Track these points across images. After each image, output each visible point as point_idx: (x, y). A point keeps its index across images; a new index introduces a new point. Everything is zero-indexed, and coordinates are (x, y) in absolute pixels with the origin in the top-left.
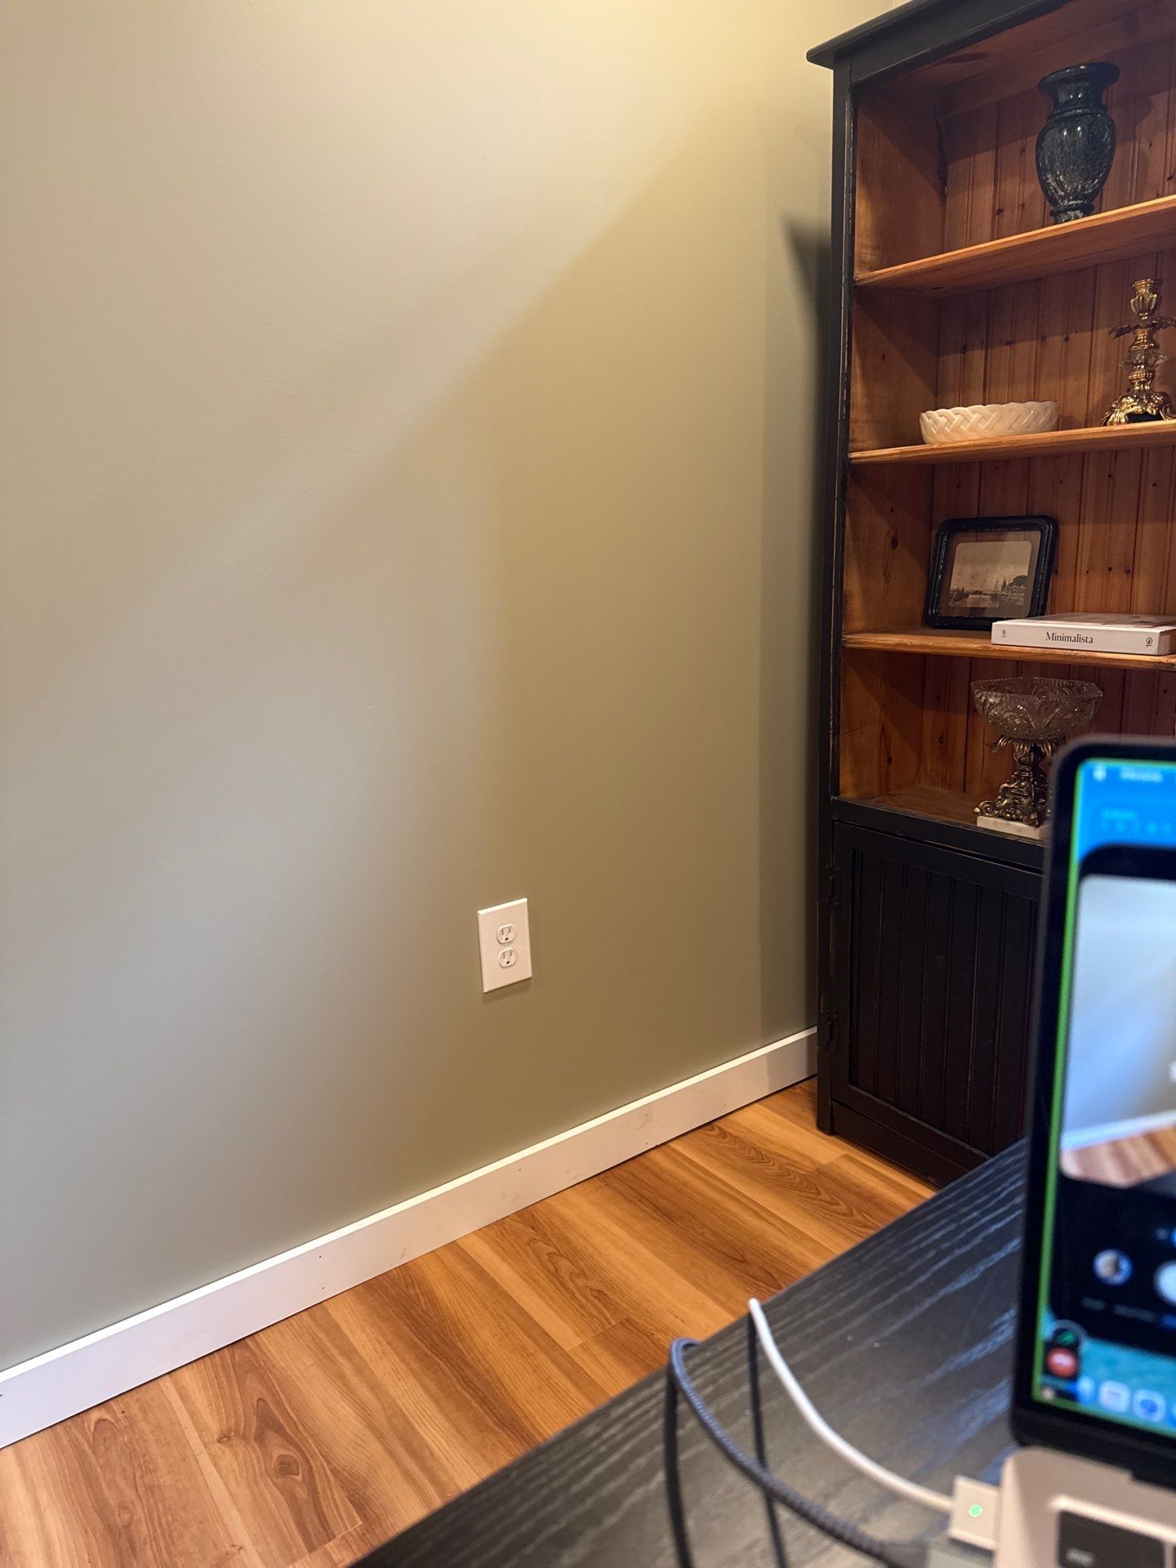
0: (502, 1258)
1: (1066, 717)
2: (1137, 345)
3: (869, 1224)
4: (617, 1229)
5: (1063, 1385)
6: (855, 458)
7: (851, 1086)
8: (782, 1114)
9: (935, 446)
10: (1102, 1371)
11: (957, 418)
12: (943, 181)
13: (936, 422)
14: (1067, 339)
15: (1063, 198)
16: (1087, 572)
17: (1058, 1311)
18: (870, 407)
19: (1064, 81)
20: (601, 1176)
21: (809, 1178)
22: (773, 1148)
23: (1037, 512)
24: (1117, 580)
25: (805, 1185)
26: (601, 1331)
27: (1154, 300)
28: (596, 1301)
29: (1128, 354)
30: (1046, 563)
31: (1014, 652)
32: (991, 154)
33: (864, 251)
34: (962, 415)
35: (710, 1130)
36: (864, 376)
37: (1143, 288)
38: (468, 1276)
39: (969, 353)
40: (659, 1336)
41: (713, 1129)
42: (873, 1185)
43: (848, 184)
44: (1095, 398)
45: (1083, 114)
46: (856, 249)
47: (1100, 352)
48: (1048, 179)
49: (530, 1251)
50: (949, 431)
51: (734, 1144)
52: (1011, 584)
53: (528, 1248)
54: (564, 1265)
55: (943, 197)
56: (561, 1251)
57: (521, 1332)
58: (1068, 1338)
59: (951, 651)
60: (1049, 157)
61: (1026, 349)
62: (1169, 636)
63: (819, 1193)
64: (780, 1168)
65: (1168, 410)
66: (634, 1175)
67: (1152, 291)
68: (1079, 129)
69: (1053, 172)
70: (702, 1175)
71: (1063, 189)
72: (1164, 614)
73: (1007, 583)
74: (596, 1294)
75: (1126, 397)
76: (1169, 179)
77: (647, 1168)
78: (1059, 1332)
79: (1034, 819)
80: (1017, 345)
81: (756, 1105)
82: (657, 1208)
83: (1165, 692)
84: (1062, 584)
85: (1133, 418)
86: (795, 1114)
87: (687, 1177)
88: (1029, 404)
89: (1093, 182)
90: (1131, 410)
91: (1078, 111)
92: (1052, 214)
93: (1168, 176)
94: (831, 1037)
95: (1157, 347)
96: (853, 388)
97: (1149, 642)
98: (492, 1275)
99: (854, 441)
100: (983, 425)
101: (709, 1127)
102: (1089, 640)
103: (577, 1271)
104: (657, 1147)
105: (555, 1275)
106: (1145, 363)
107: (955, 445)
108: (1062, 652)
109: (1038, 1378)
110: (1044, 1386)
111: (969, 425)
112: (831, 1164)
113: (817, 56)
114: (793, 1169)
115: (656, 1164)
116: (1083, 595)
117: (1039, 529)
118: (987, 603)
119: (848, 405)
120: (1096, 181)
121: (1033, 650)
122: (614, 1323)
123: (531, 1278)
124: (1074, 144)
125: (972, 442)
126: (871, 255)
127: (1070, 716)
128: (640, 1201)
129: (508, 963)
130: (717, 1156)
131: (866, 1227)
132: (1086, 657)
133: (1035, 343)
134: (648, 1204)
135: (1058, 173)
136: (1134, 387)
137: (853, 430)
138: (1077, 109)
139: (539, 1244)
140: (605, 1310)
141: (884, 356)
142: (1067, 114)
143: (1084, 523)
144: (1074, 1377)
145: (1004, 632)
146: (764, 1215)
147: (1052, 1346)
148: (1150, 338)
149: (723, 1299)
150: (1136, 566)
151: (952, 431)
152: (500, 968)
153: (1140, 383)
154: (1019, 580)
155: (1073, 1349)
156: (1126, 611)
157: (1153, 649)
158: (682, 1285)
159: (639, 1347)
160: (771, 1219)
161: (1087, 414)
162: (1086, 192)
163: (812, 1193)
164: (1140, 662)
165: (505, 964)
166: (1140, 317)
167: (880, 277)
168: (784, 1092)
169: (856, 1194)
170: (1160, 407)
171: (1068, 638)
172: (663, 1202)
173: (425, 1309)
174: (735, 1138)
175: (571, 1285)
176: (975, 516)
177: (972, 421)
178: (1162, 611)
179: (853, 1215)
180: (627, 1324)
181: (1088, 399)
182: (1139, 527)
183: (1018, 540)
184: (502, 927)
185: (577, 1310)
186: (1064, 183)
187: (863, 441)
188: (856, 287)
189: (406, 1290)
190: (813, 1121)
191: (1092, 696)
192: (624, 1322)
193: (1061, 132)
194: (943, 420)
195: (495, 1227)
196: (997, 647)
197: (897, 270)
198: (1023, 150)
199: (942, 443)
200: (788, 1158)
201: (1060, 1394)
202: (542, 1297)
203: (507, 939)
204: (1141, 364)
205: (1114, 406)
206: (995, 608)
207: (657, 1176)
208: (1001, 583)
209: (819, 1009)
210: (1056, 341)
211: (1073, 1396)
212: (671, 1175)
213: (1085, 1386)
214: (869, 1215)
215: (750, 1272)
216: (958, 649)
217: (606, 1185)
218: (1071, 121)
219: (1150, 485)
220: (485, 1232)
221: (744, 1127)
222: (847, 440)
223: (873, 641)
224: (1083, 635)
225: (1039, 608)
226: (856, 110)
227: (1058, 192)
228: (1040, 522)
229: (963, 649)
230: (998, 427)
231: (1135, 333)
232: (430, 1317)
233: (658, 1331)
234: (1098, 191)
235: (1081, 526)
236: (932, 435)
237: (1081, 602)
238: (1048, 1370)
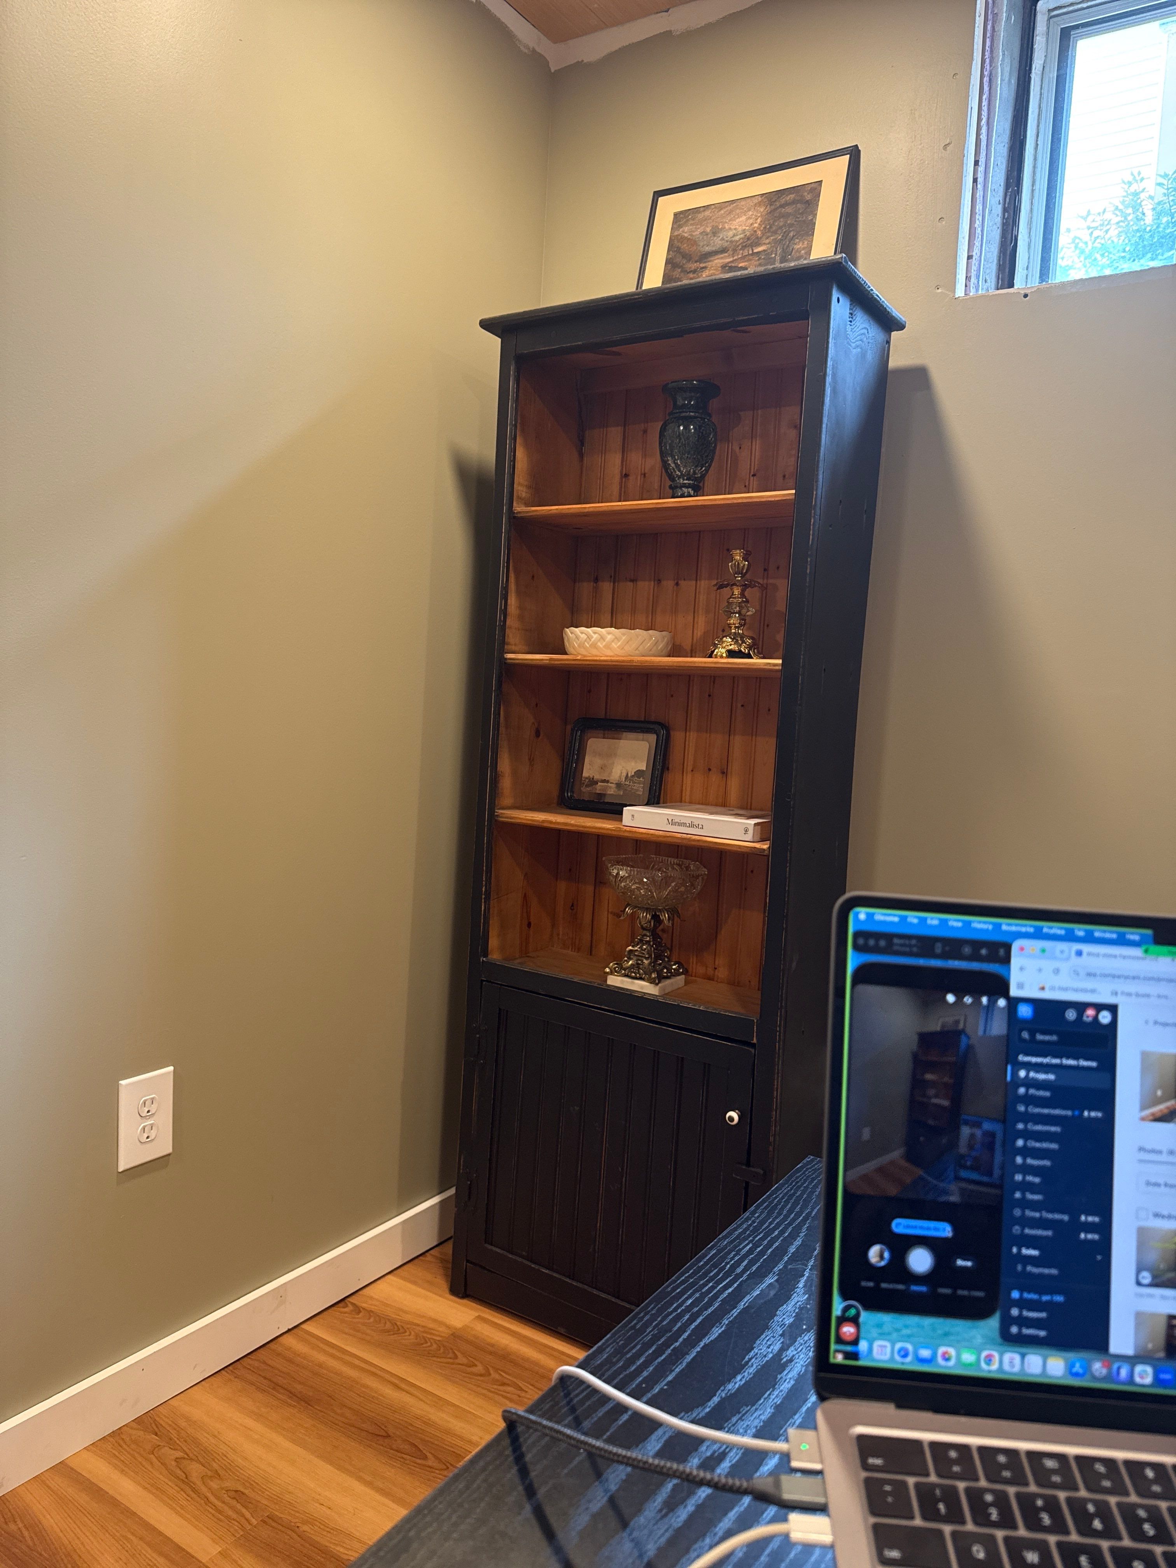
0: (122, 1471)
1: (679, 890)
2: (733, 598)
3: (505, 1381)
4: (250, 1423)
5: (849, 1348)
6: (511, 659)
7: (487, 1245)
8: (414, 1283)
9: (578, 658)
10: (874, 1332)
11: (595, 636)
12: (581, 442)
13: (577, 637)
14: (677, 584)
15: (679, 478)
16: (692, 771)
17: (845, 1296)
18: (521, 617)
19: (682, 389)
20: (230, 1368)
21: (445, 1344)
22: (408, 1318)
23: (653, 719)
24: (715, 778)
25: (442, 1350)
26: (242, 1533)
27: (746, 566)
28: (234, 1502)
29: (727, 604)
30: (661, 760)
31: (642, 833)
32: (620, 429)
33: (520, 488)
34: (599, 634)
35: (344, 1307)
36: (519, 593)
37: (738, 556)
38: (83, 1498)
39: (600, 584)
40: (305, 1528)
41: (347, 1306)
42: (507, 1342)
43: (511, 432)
44: (699, 633)
45: (695, 417)
46: (515, 486)
47: (702, 598)
48: (668, 460)
49: (154, 1460)
50: (588, 646)
51: (369, 1319)
52: (632, 776)
53: (152, 1456)
54: (195, 1470)
55: (581, 455)
56: (191, 1455)
57: (149, 1550)
58: (853, 1312)
59: (590, 830)
60: (670, 444)
61: (645, 587)
62: (759, 827)
63: (456, 1357)
64: (417, 1336)
65: (756, 651)
66: (265, 1363)
67: (745, 559)
68: (692, 427)
69: (673, 457)
70: (338, 1354)
71: (679, 471)
72: (751, 809)
73: (629, 775)
74: (232, 1494)
75: (726, 636)
76: (754, 475)
77: (279, 1354)
78: (846, 1309)
79: (655, 978)
80: (638, 583)
81: (389, 1276)
82: (292, 1394)
83: (752, 871)
84: (672, 778)
85: (731, 654)
86: (428, 1282)
87: (321, 1358)
88: (651, 632)
89: (701, 469)
90: (730, 647)
91: (691, 414)
92: (671, 487)
93: (752, 473)
94: (469, 1198)
95: (747, 601)
96: (509, 601)
97: (746, 831)
98: (111, 1492)
99: (508, 644)
100: (616, 644)
101: (341, 1305)
102: (700, 826)
103: (210, 1473)
104: (289, 1330)
105: (185, 1481)
106: (739, 613)
107: (595, 658)
108: (679, 835)
109: (833, 1347)
110: (837, 1351)
111: (604, 643)
112: (465, 1328)
113: (488, 325)
114: (429, 1336)
115: (289, 1349)
116: (688, 789)
117: (655, 733)
118: (612, 790)
119: (505, 613)
120: (704, 469)
121: (657, 833)
122: (254, 1522)
123: (157, 1489)
124: (688, 438)
125: (609, 658)
126: (526, 492)
127: (682, 889)
128: (274, 1389)
129: (148, 1137)
130: (352, 1332)
131: (504, 1384)
132: (699, 841)
133: (652, 583)
134: (282, 1391)
135: (676, 457)
136: (731, 630)
137: (508, 636)
138: (690, 412)
139: (163, 1451)
140: (244, 1511)
141: (533, 577)
142: (684, 414)
143: (690, 731)
144: (855, 1342)
145: (633, 816)
146: (403, 1386)
147: (842, 1320)
148: (742, 594)
149: (368, 1478)
150: (729, 768)
151: (590, 646)
152: (139, 1144)
153: (736, 627)
154: (639, 773)
155: (855, 1321)
156: (721, 804)
157: (749, 837)
158: (326, 1470)
159: (285, 1543)
160: (411, 1390)
161: (692, 646)
162: (696, 476)
163: (451, 1358)
164: (739, 846)
165: (144, 1139)
166: (736, 577)
167: (534, 513)
168: (416, 1261)
169: (491, 1353)
170: (750, 647)
171: (684, 824)
172: (299, 1387)
173: (30, 1543)
174: (370, 1313)
175: (204, 1489)
176: (603, 716)
177: (607, 640)
178: (749, 807)
179: (490, 1374)
180: (270, 1521)
181: (693, 631)
182: (732, 738)
183: (637, 740)
184: (144, 1099)
185: (213, 1515)
186: (681, 466)
187: (515, 645)
188: (514, 517)
189: (5, 1526)
190: (444, 1286)
191: (699, 872)
192: (267, 1520)
193: (679, 427)
194: (583, 636)
195: (111, 1439)
196: (628, 829)
197: (551, 510)
198: (645, 431)
199: (585, 656)
200: (423, 1327)
201: (848, 1356)
202: (173, 1509)
203: (148, 1112)
204: (736, 613)
205: (716, 642)
206: (619, 795)
207: (291, 1361)
208: (624, 774)
209: (459, 1168)
210: (669, 584)
211: (855, 1356)
212: (304, 1358)
213: (863, 1346)
214: (505, 1372)
215: (394, 1447)
216: (596, 828)
217: (235, 1377)
218: (687, 421)
219: (739, 705)
220: (96, 1447)
221: (377, 1300)
222: (503, 642)
223: (524, 817)
224: (696, 823)
225: (654, 799)
226: (519, 376)
227: (676, 472)
228: (656, 727)
229: (600, 828)
230: (627, 648)
231: (732, 589)
232: (37, 1552)
233: (305, 1522)
234: (703, 476)
235: (688, 733)
236: (574, 648)
237: (687, 796)
238: (840, 1340)
